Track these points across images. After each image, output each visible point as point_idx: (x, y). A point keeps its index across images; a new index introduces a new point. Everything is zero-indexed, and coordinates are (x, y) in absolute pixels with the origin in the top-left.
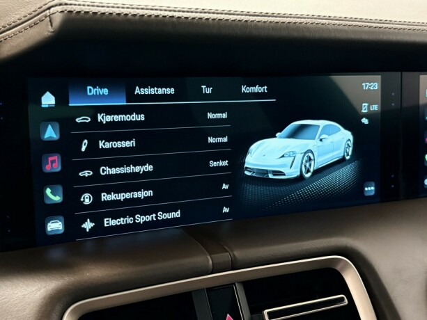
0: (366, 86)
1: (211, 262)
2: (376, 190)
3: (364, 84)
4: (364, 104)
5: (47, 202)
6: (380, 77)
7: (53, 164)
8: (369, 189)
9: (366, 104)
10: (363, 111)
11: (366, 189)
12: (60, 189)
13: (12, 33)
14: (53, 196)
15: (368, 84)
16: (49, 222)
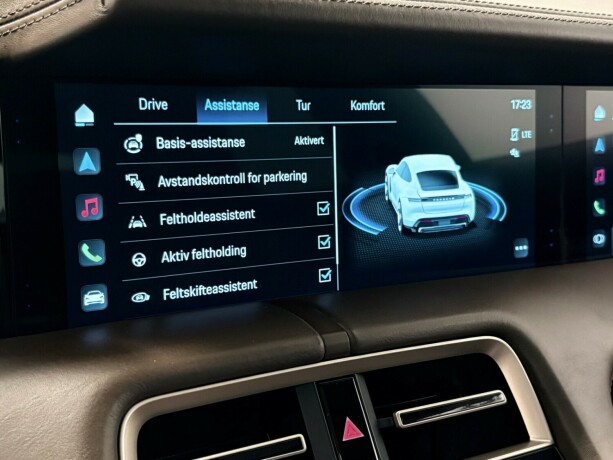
0: (516, 104)
1: (322, 344)
2: (530, 250)
3: (513, 101)
4: (513, 130)
5: (84, 264)
6: (534, 91)
7: (92, 209)
8: (521, 248)
9: (516, 130)
10: (512, 139)
11: (517, 248)
12: (101, 245)
13: (39, 16)
14: (92, 255)
15: (518, 101)
16: (86, 293)
